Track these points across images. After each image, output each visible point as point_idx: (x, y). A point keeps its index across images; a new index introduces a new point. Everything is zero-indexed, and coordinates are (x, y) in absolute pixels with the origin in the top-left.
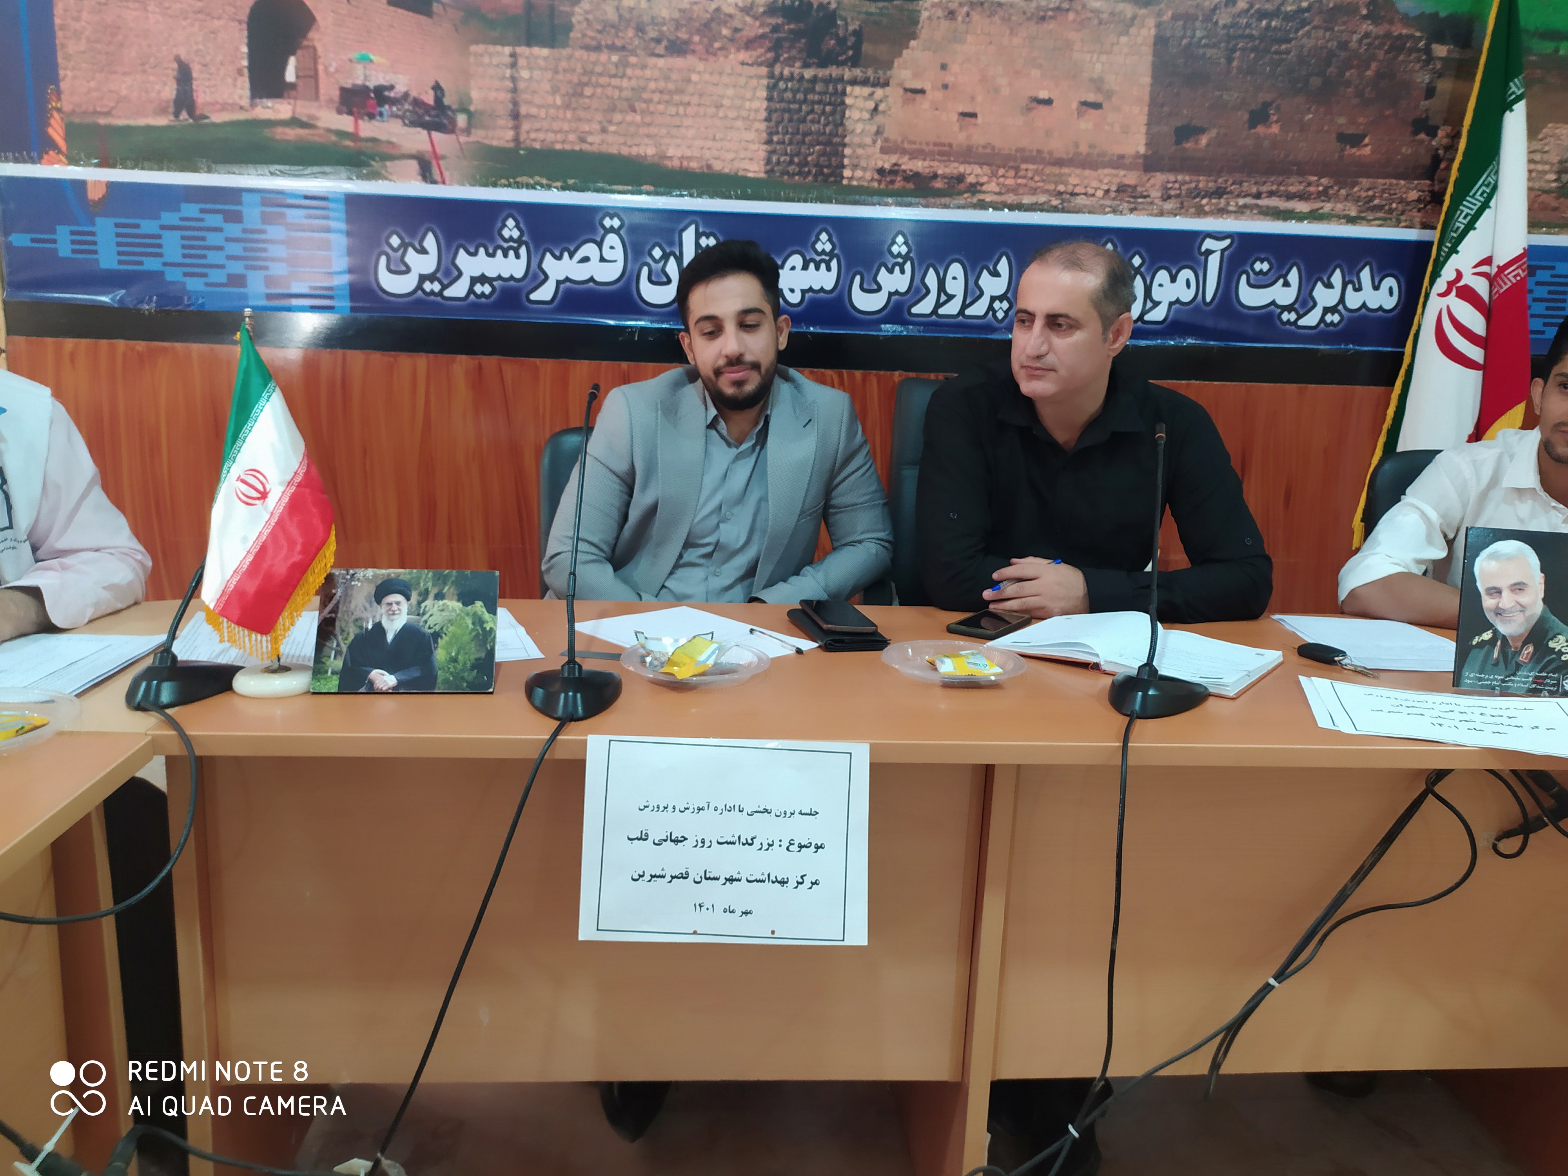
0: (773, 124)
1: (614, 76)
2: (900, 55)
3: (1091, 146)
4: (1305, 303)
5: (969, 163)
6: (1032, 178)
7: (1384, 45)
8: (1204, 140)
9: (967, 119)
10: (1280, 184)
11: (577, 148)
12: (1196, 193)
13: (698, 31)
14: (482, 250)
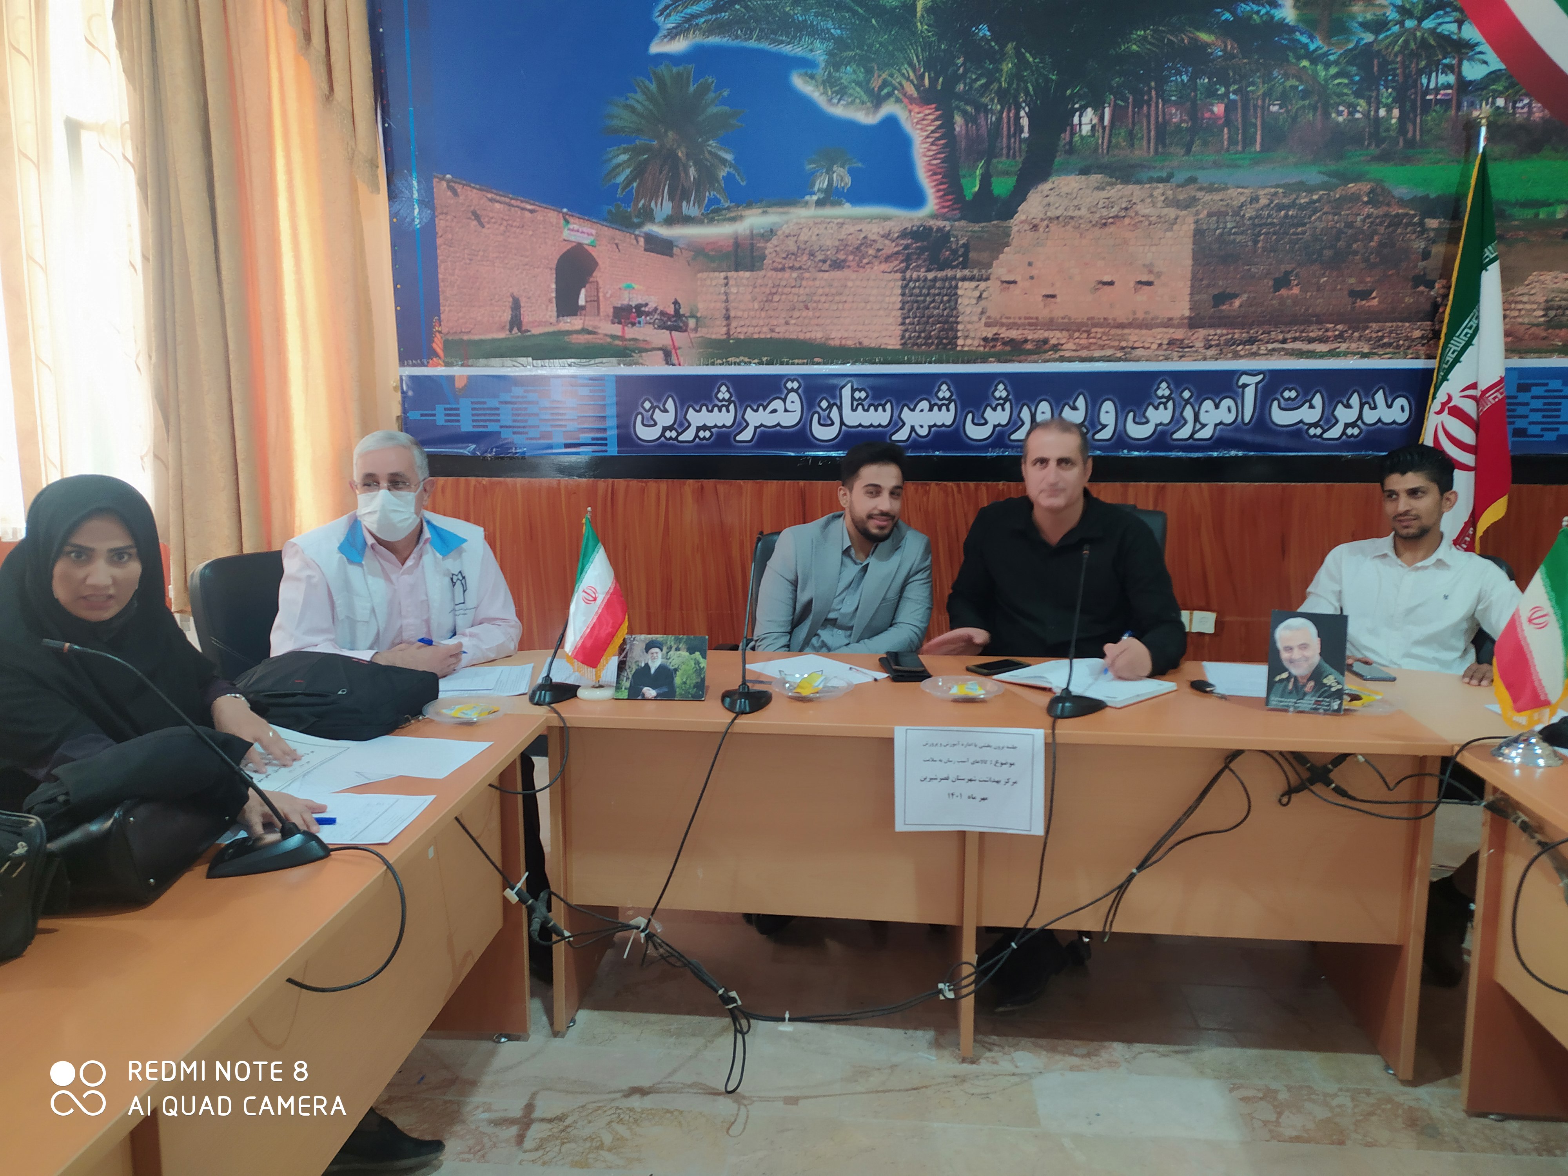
0: (905, 311)
1: (794, 286)
2: (997, 258)
3: (1146, 313)
4: (1328, 420)
5: (1052, 330)
6: (1100, 338)
7: (1384, 222)
8: (1237, 303)
9: (1049, 299)
10: (1302, 332)
11: (769, 336)
12: (1233, 342)
13: (852, 253)
14: (704, 408)
